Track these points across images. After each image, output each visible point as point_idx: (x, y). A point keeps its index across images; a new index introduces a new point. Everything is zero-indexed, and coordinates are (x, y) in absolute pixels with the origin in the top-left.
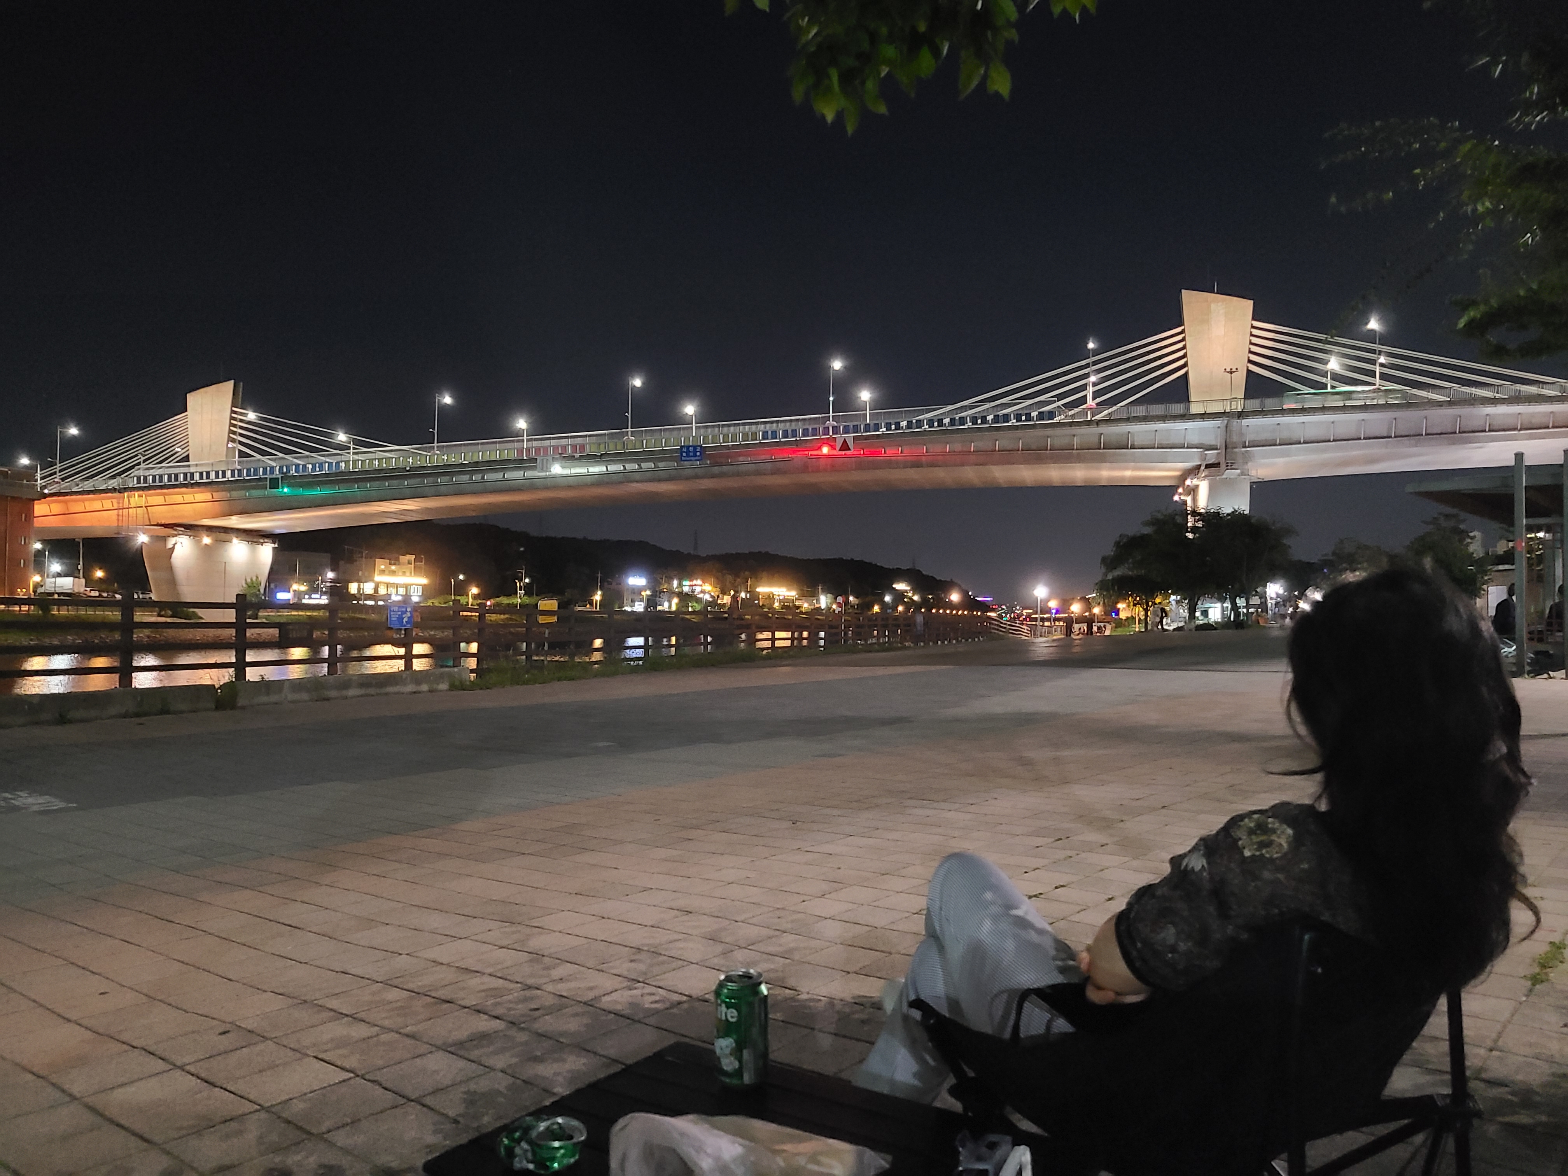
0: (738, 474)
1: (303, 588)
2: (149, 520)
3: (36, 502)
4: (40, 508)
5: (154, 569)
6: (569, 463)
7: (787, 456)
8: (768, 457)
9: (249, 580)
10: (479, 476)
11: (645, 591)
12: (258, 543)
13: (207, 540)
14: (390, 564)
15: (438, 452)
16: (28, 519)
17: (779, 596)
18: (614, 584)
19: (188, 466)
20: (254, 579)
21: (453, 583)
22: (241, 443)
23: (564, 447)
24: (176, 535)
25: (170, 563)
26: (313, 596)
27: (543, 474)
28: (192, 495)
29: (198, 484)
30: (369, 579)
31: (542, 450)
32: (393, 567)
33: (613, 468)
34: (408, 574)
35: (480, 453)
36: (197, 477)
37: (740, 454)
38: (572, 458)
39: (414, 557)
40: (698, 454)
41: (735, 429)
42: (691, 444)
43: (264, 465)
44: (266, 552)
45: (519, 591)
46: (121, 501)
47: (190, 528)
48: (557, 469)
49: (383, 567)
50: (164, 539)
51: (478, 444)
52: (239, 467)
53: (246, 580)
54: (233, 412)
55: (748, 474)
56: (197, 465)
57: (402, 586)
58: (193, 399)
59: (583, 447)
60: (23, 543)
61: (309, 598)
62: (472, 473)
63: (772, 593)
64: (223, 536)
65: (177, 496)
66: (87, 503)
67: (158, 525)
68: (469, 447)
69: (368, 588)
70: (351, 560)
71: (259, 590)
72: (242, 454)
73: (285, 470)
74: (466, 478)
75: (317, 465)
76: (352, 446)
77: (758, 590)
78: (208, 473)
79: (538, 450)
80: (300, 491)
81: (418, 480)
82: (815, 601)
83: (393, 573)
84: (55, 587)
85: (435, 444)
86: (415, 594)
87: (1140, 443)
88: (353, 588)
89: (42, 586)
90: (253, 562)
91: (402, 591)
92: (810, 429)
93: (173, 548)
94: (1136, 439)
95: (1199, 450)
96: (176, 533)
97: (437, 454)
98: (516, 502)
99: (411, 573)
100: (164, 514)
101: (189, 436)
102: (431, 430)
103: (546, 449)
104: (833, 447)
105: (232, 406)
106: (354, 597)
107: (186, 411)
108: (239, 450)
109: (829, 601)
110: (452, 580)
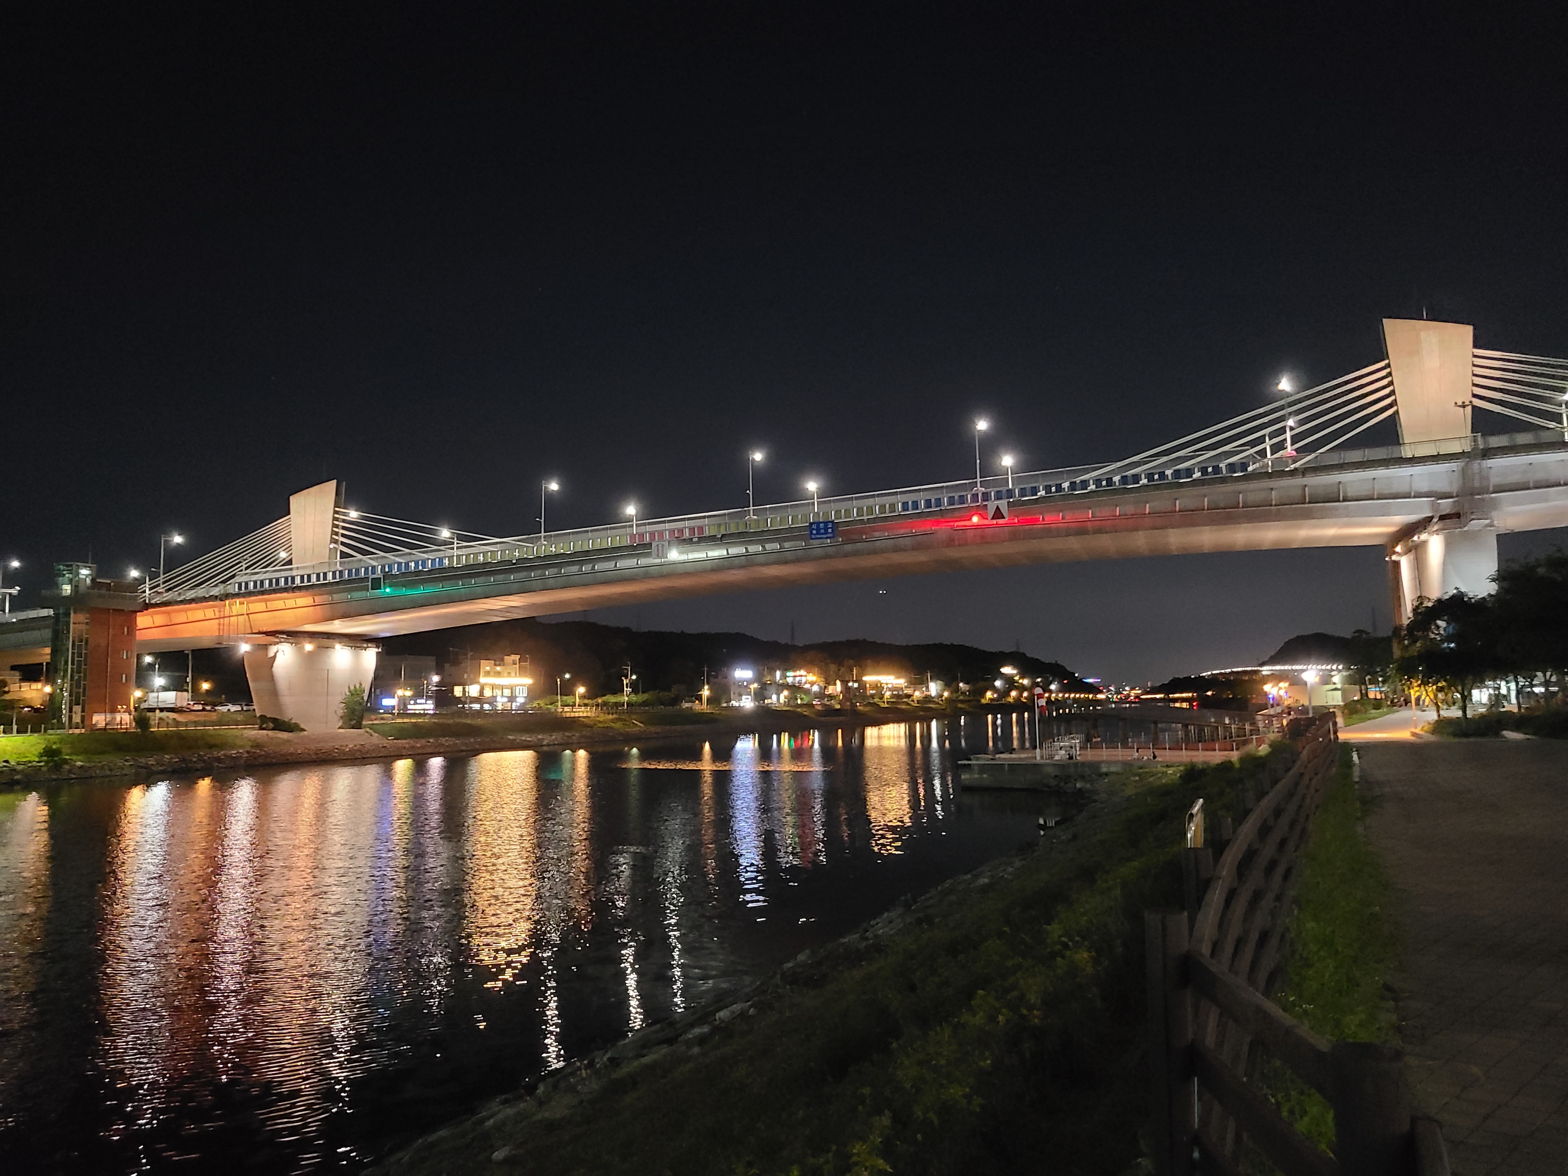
0: (875, 552)
1: (408, 693)
2: (251, 627)
3: (138, 614)
4: (143, 620)
5: (255, 680)
6: (688, 547)
7: (929, 528)
8: (908, 530)
9: (352, 688)
10: (590, 567)
11: (753, 683)
12: (362, 648)
13: (309, 647)
14: (495, 665)
15: (546, 543)
16: (130, 633)
17: (887, 684)
18: (720, 677)
19: (291, 569)
20: (358, 687)
21: (559, 683)
22: (343, 544)
23: (681, 531)
24: (277, 643)
25: (272, 672)
26: (419, 701)
27: (658, 561)
28: (293, 600)
29: (299, 588)
30: (474, 681)
31: (656, 534)
32: (498, 668)
33: (734, 551)
34: (513, 674)
35: (591, 541)
36: (298, 580)
37: (874, 530)
38: (690, 541)
39: (519, 656)
40: (830, 530)
41: (870, 501)
42: (821, 520)
43: (366, 566)
44: (370, 657)
45: (625, 689)
46: (222, 610)
47: (293, 636)
48: (674, 555)
49: (488, 668)
50: (265, 647)
51: (587, 531)
52: (340, 569)
53: (349, 688)
54: (336, 512)
55: (883, 551)
56: (298, 568)
57: (507, 687)
58: (296, 502)
59: (701, 529)
60: (125, 657)
61: (414, 704)
62: (581, 563)
63: (880, 682)
64: (326, 642)
65: (280, 601)
66: (189, 613)
67: (259, 633)
68: (579, 536)
69: (473, 690)
70: (456, 663)
71: (363, 698)
72: (344, 555)
73: (387, 570)
74: (574, 569)
75: (420, 562)
76: (456, 541)
77: (865, 678)
78: (309, 576)
79: (652, 534)
80: (403, 591)
81: (524, 574)
82: (924, 689)
83: (498, 674)
84: (158, 702)
85: (543, 534)
86: (521, 695)
87: (1354, 494)
88: (458, 691)
89: (145, 701)
90: (357, 668)
91: (507, 692)
92: (956, 497)
93: (275, 657)
94: (1348, 489)
95: (1429, 499)
96: (277, 640)
97: (545, 545)
98: (627, 593)
99: (516, 673)
100: (266, 621)
101: (292, 539)
102: (538, 519)
103: (661, 533)
104: (983, 517)
105: (335, 507)
106: (458, 700)
107: (289, 514)
108: (341, 551)
109: (939, 688)
110: (558, 680)
